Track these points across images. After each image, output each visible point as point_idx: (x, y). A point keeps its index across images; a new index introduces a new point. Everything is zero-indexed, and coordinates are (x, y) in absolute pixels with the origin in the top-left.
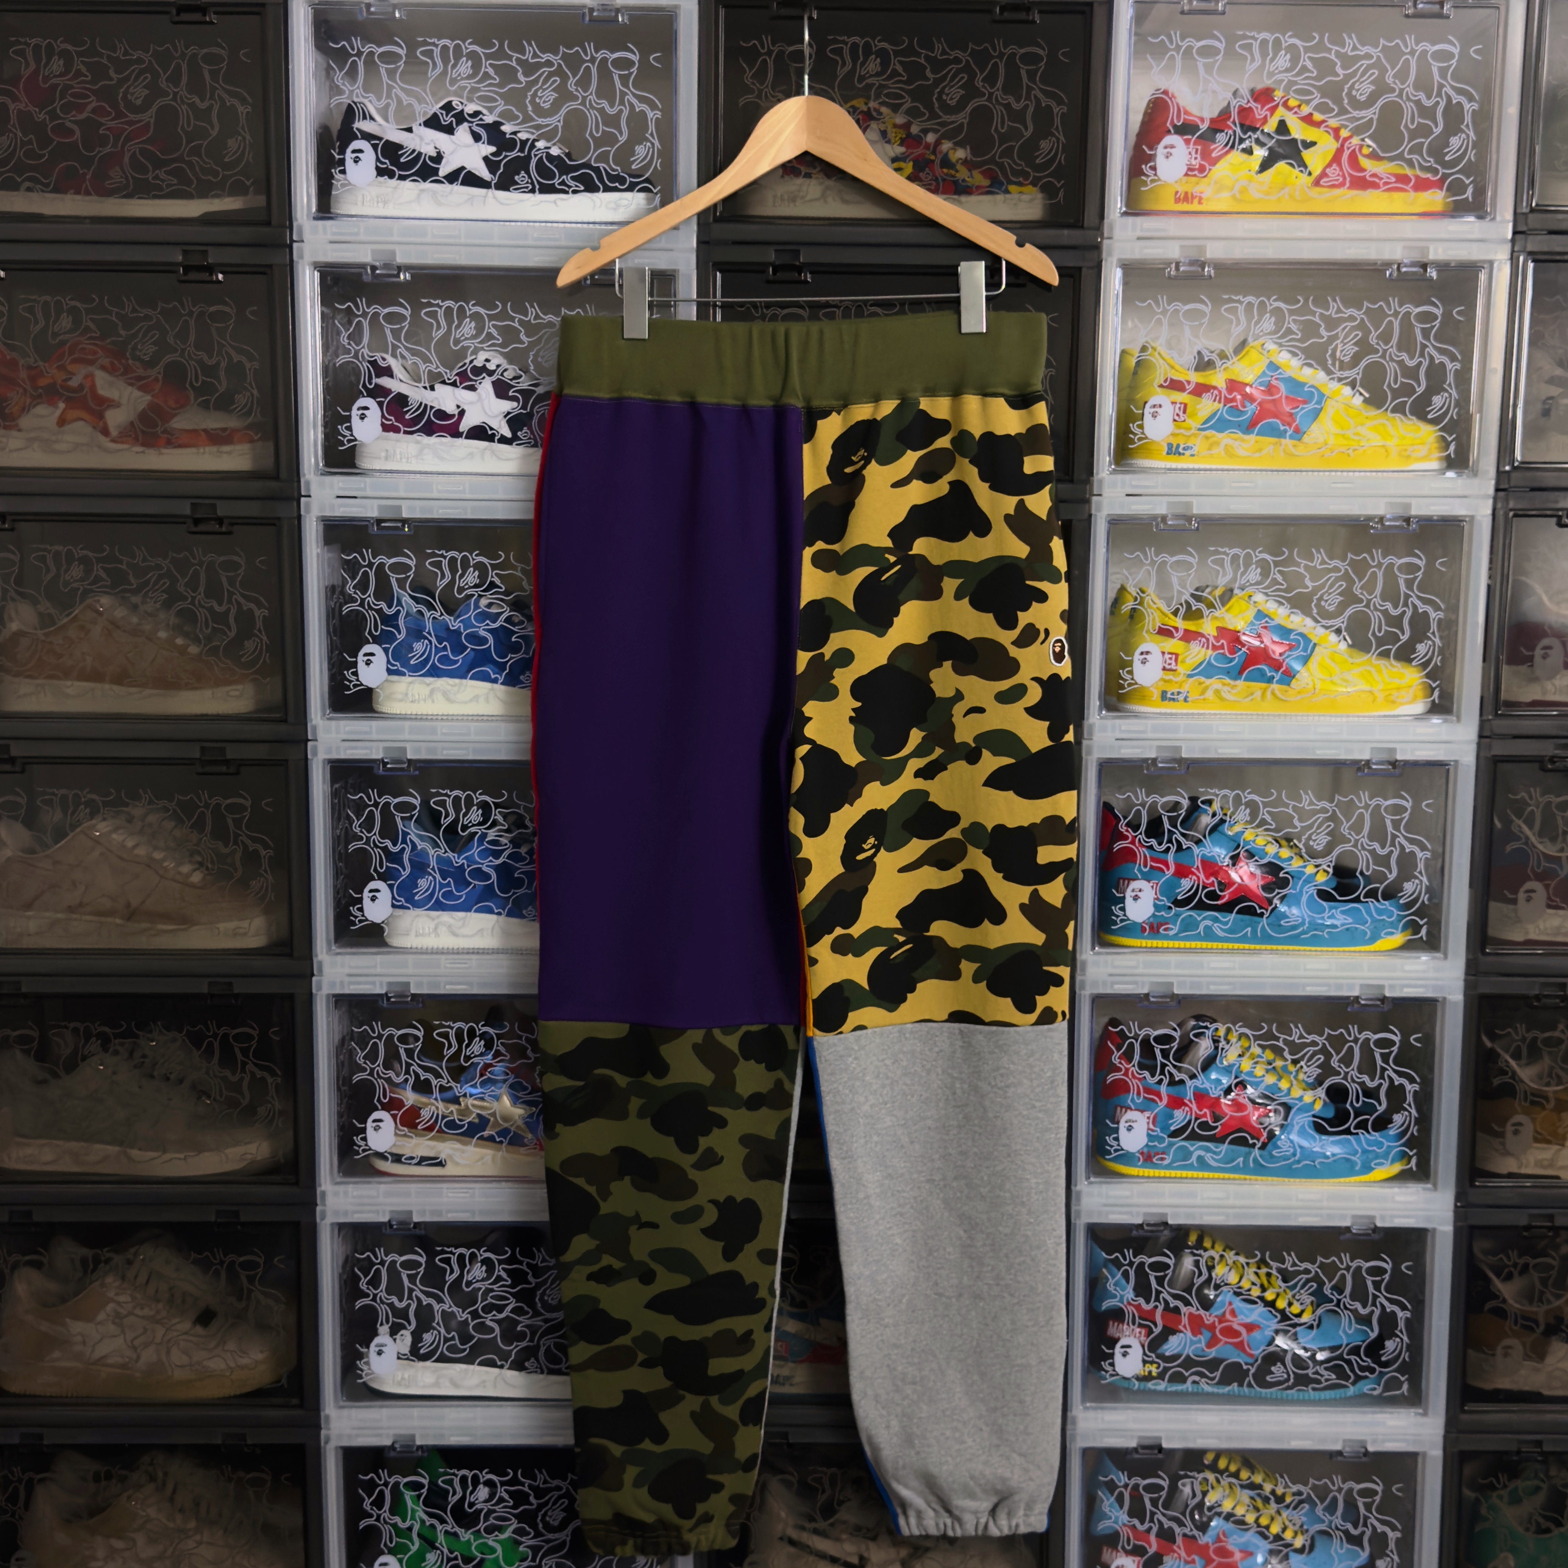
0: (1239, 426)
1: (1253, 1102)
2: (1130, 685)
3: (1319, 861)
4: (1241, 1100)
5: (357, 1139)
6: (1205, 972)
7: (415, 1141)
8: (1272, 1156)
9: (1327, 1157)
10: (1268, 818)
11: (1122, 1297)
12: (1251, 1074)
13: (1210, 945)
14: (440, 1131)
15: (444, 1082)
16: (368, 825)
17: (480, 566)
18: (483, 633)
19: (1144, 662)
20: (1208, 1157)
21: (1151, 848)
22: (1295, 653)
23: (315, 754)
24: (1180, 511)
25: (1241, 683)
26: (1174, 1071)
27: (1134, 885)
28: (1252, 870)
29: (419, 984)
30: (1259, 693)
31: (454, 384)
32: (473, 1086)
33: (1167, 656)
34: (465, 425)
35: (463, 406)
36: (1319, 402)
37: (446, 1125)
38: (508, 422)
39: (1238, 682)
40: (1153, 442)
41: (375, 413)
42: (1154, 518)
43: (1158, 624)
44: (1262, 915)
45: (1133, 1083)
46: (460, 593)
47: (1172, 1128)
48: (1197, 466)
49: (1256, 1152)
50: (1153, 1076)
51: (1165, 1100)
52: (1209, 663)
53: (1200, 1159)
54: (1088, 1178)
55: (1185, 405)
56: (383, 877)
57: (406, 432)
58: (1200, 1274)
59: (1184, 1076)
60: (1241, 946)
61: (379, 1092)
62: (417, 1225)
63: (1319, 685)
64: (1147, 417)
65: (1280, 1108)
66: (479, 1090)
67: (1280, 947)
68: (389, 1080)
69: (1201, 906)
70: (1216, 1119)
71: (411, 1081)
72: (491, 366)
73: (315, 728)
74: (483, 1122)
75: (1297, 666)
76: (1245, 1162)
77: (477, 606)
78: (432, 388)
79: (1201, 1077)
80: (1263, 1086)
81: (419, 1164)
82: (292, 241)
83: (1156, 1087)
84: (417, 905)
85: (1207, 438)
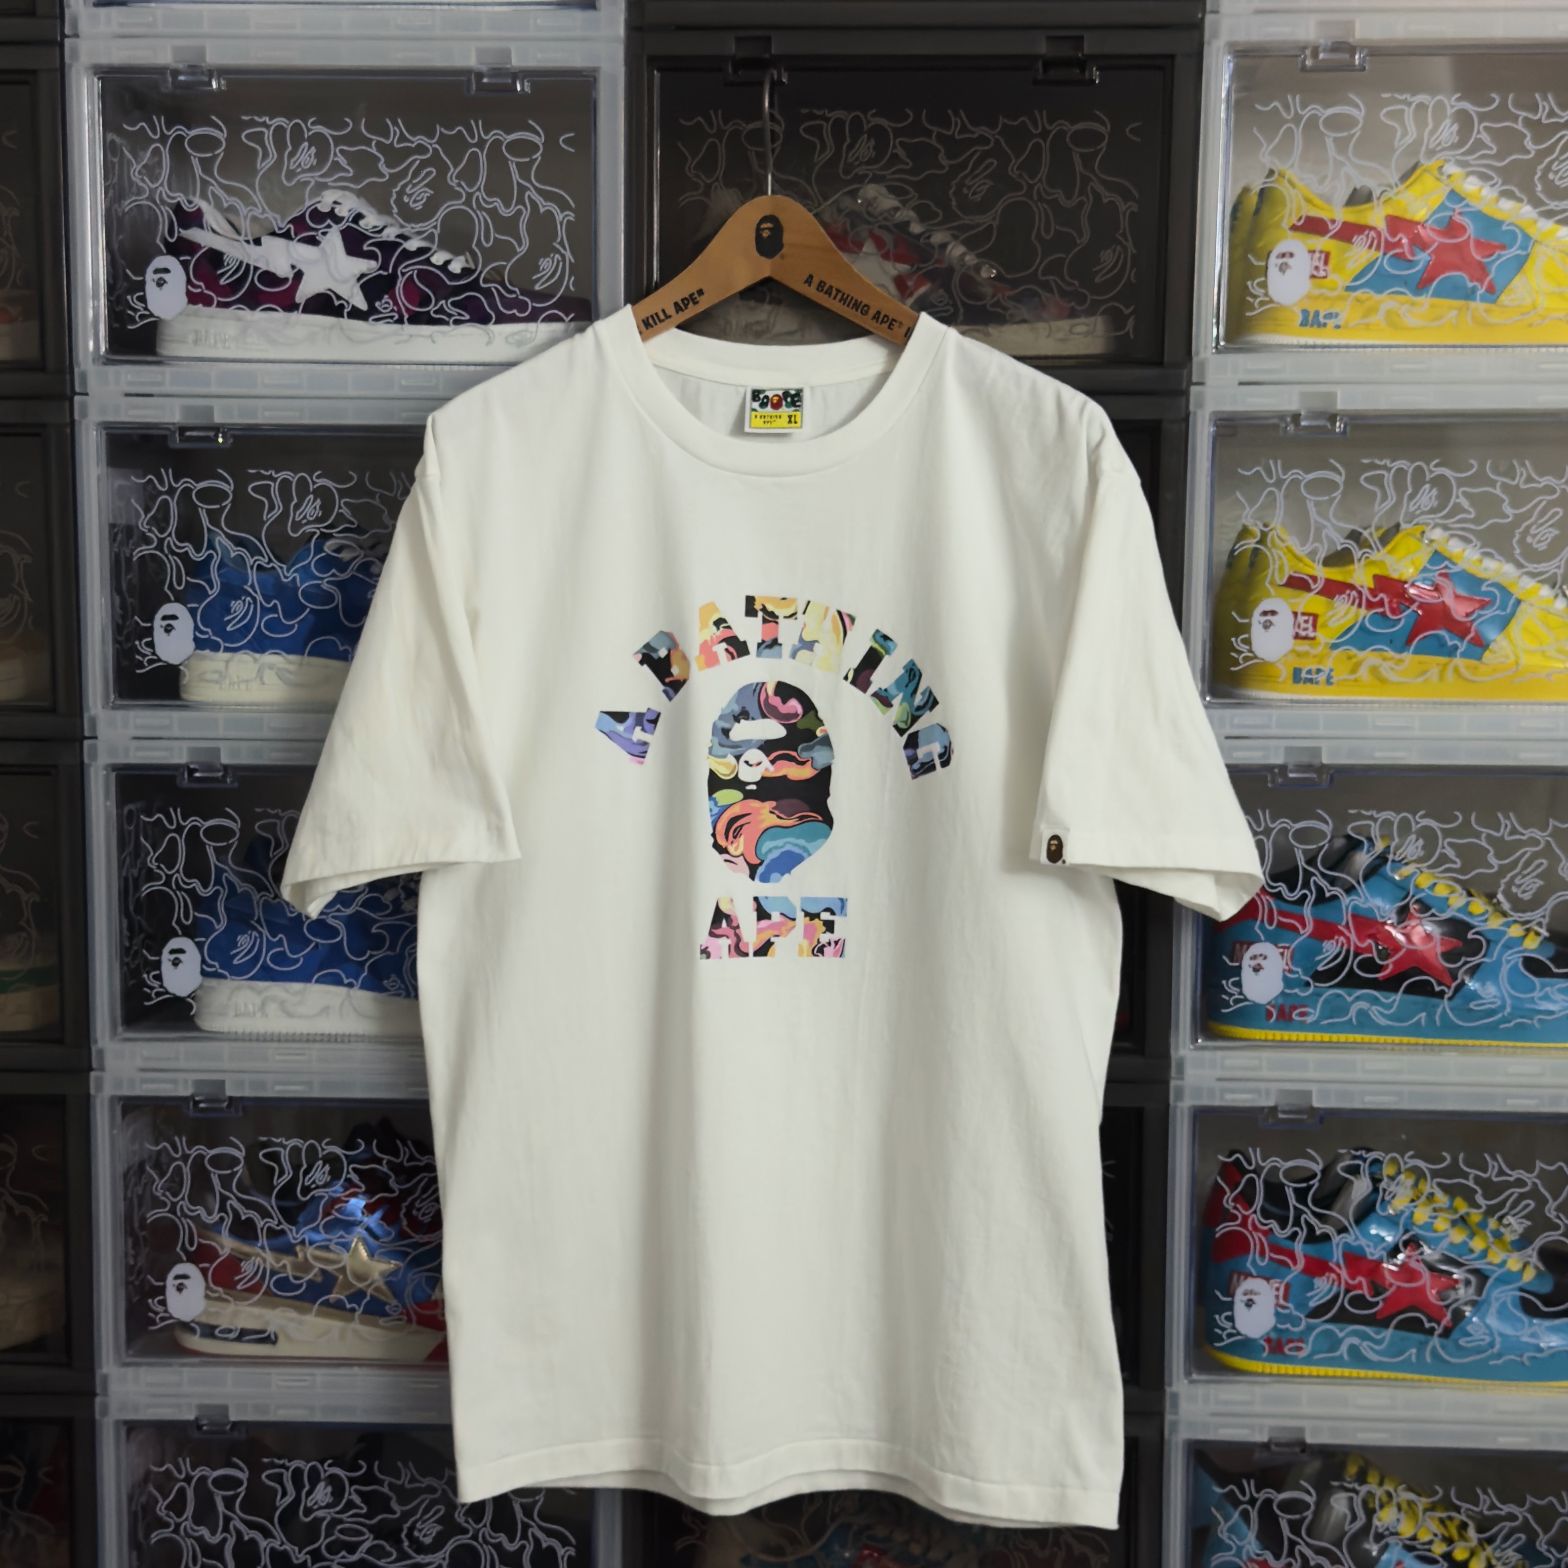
0: (1404, 281)
1: (1432, 1268)
2: (1246, 659)
3: (1527, 916)
4: (1413, 1264)
5: (153, 1303)
6: (1359, 1076)
7: (231, 1307)
8: (1459, 1348)
9: (1540, 1350)
10: (1450, 853)
11: (1240, 1549)
12: (1428, 1226)
13: (1367, 1038)
14: (268, 1293)
15: (273, 1224)
16: (169, 859)
17: (323, 493)
18: (325, 586)
19: (1267, 626)
20: (1366, 1348)
21: (1278, 896)
22: (1489, 613)
23: (94, 756)
24: (1318, 405)
25: (1408, 656)
26: (1313, 1221)
27: (1255, 949)
28: (1429, 928)
29: (240, 1084)
30: (1435, 671)
31: (287, 235)
32: (315, 1230)
33: (1301, 619)
34: (304, 293)
35: (299, 266)
36: (1524, 247)
37: (277, 1284)
38: (363, 288)
39: (1404, 655)
40: (1281, 307)
41: (177, 277)
42: (1282, 416)
43: (1288, 572)
44: (1441, 995)
45: (1255, 1238)
46: (295, 530)
47: (1312, 1304)
48: (1344, 342)
49: (1435, 1341)
50: (1283, 1227)
51: (1301, 1263)
52: (1363, 628)
53: (1354, 1350)
54: (1188, 1374)
55: (1327, 256)
56: (189, 933)
57: (221, 305)
58: (1354, 1518)
59: (1329, 1229)
60: (1413, 1040)
61: (184, 1237)
62: (235, 1425)
63: (1526, 660)
64: (1273, 272)
65: (1472, 1278)
66: (324, 1236)
67: (1470, 1042)
68: (197, 1219)
69: (1352, 982)
70: (1377, 1290)
71: (228, 1221)
72: (341, 211)
73: (93, 722)
74: (328, 1281)
75: (1490, 633)
76: (1420, 1354)
77: (319, 549)
78: (257, 242)
79: (1354, 1231)
80: (1444, 1244)
81: (239, 1339)
82: (64, 36)
83: (1288, 1244)
84: (239, 972)
85: (1358, 300)
